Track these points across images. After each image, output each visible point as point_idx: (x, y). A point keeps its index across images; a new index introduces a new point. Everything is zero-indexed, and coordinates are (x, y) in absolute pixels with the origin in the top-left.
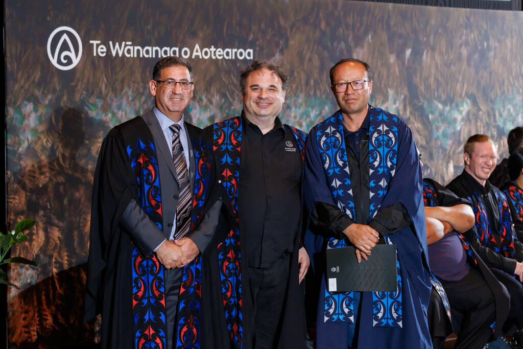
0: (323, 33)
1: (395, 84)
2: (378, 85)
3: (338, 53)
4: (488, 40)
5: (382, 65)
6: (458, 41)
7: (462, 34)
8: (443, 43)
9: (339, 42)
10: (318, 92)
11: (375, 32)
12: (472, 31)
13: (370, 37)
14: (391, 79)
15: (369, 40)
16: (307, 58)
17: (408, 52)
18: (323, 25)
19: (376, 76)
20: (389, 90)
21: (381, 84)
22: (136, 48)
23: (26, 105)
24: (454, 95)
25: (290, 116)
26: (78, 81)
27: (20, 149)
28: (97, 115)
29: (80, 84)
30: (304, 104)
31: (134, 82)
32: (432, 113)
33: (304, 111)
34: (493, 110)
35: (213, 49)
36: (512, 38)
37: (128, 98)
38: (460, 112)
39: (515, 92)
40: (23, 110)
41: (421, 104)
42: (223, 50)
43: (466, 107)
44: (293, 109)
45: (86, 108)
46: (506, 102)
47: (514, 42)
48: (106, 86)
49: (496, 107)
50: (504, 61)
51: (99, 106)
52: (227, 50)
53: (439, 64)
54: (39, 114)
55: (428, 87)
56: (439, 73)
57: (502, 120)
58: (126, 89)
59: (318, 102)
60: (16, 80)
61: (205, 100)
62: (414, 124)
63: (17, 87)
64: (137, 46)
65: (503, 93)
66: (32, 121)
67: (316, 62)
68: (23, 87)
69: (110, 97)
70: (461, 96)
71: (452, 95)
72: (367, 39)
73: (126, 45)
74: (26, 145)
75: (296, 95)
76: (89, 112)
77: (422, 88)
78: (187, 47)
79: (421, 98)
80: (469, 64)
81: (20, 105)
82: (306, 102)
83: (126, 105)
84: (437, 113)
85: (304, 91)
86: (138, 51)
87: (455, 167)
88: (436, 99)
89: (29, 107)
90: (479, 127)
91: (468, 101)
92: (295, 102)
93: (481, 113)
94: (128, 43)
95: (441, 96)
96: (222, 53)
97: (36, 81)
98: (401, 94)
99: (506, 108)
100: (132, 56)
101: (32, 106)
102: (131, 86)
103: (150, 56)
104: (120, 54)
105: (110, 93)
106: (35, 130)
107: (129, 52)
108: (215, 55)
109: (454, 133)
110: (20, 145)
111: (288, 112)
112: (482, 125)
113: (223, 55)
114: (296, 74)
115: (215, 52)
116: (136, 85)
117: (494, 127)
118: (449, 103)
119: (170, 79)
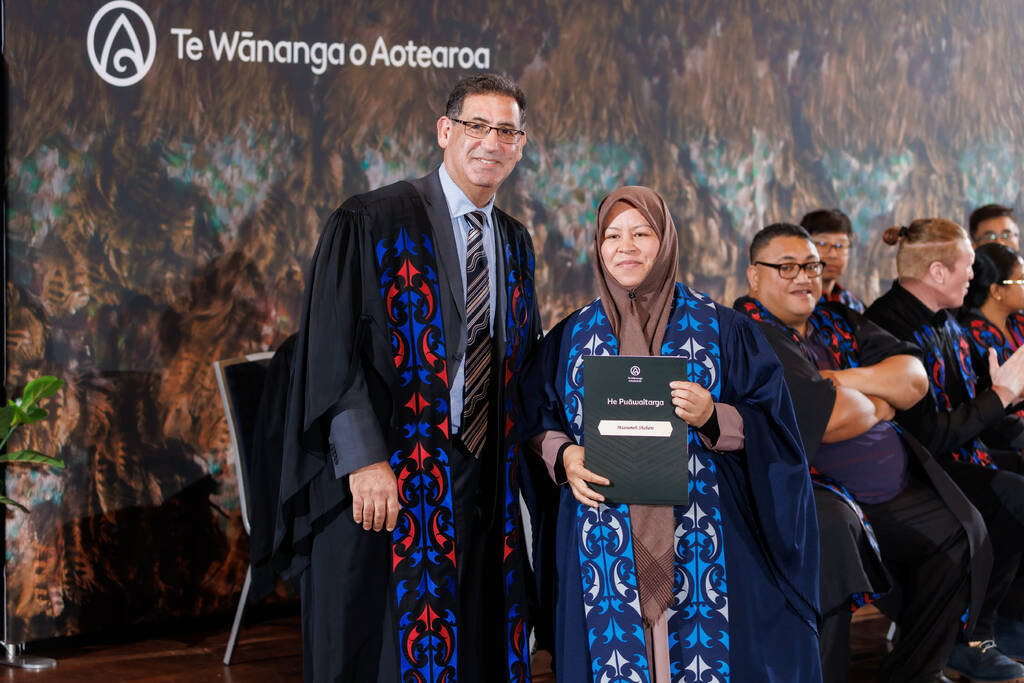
0: (627, 19)
1: (767, 119)
2: (734, 120)
3: (656, 59)
4: (948, 35)
5: (742, 82)
6: (891, 37)
7: (899, 23)
8: (861, 39)
9: (658, 36)
10: (616, 134)
11: (729, 18)
12: (918, 18)
13: (718, 26)
14: (758, 110)
15: (716, 32)
16: (595, 66)
17: (793, 57)
18: (627, 2)
19: (729, 103)
20: (755, 131)
21: (739, 118)
22: (262, 44)
23: (45, 154)
24: (882, 142)
25: (561, 180)
26: (147, 109)
27: (34, 240)
28: (184, 174)
29: (151, 113)
30: (588, 157)
31: (257, 111)
32: (839, 177)
33: (588, 171)
34: (958, 172)
35: (411, 47)
36: (996, 30)
37: (244, 142)
38: (894, 176)
39: (1000, 138)
40: (39, 164)
41: (817, 159)
42: (432, 50)
43: (905, 165)
44: (567, 166)
45: (162, 160)
46: (983, 158)
47: (1000, 38)
48: (202, 118)
49: (964, 166)
50: (980, 75)
51: (189, 157)
52: (439, 49)
53: (853, 81)
54: (70, 171)
55: (830, 125)
56: (854, 100)
57: (974, 192)
58: (241, 124)
59: (615, 152)
60: (25, 105)
61: (395, 148)
62: (803, 197)
63: (27, 118)
64: (263, 39)
65: (977, 139)
66: (57, 185)
67: (613, 75)
68: (38, 119)
69: (209, 140)
70: (895, 144)
71: (878, 142)
72: (712, 31)
73: (241, 39)
74: (43, 231)
75: (573, 139)
76: (169, 169)
77: (820, 128)
78: (360, 42)
79: (817, 146)
80: (911, 81)
81: (33, 155)
82: (592, 152)
83: (241, 156)
84: (848, 177)
85: (588, 131)
86: (265, 50)
87: (882, 283)
88: (847, 150)
89: (52, 158)
90: (930, 206)
91: (910, 154)
92: (571, 151)
93: (933, 177)
94: (246, 34)
95: (856, 143)
96: (428, 55)
97: (66, 106)
98: (779, 140)
99: (984, 168)
100: (253, 59)
101: (57, 156)
102: (251, 117)
103: (289, 61)
104: (230, 56)
105: (210, 132)
106: (62, 203)
107: (247, 50)
108: (415, 59)
109: (881, 218)
110: (32, 231)
111: (557, 172)
112: (936, 202)
113: (431, 59)
114: (573, 97)
115: (415, 53)
116: (261, 117)
117: (960, 205)
118: (871, 159)
119: (480, 119)
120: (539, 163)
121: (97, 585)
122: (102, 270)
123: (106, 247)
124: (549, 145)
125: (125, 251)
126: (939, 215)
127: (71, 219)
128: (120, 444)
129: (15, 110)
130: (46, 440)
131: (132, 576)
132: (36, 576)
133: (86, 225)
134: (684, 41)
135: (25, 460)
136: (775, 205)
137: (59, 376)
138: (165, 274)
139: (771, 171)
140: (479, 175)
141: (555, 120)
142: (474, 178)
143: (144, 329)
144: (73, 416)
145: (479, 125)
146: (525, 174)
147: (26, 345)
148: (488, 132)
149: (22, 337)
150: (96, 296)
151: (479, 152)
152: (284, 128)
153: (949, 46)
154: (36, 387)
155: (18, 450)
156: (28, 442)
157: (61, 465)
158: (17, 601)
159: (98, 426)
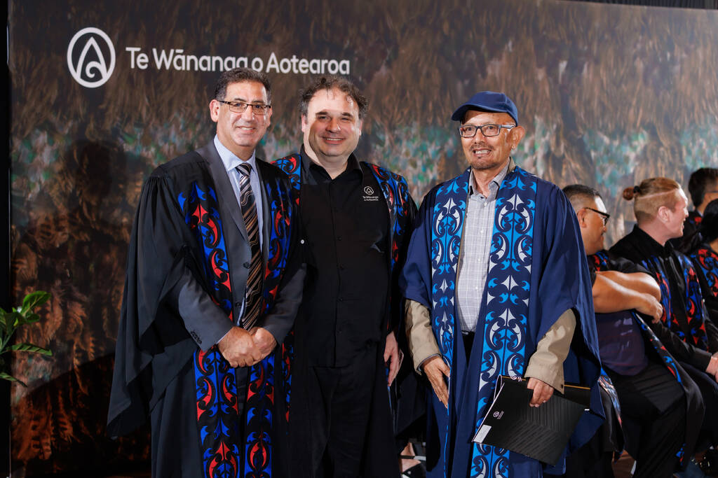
0: (446, 39)
1: (545, 109)
2: (522, 110)
3: (466, 67)
4: (672, 50)
5: (527, 83)
6: (631, 51)
7: (637, 41)
8: (611, 53)
9: (468, 51)
10: (439, 120)
11: (517, 38)
12: (650, 37)
13: (510, 44)
14: (539, 102)
15: (508, 48)
16: (424, 72)
17: (563, 65)
18: (446, 27)
19: (518, 98)
20: (536, 117)
21: (525, 109)
22: (189, 58)
23: (38, 136)
24: (625, 124)
25: (400, 153)
26: (109, 103)
27: (30, 196)
28: (135, 149)
29: (112, 106)
30: (419, 136)
31: (187, 105)
32: (595, 150)
33: (419, 146)
34: (679, 145)
35: (295, 60)
36: (705, 46)
37: (177, 127)
38: (634, 148)
39: (709, 121)
40: (33, 143)
41: (580, 136)
42: (309, 61)
43: (641, 141)
44: (404, 143)
45: (120, 140)
46: (696, 135)
47: (708, 52)
48: (148, 110)
49: (683, 141)
50: (694, 78)
51: (138, 137)
52: (314, 61)
53: (605, 82)
54: (55, 147)
55: (589, 114)
56: (605, 95)
57: (690, 159)
58: (175, 114)
59: (438, 133)
60: (24, 101)
61: (283, 130)
62: (570, 164)
63: (25, 110)
64: (190, 55)
65: (692, 122)
66: (46, 157)
67: (436, 78)
68: (33, 110)
69: (153, 125)
70: (634, 126)
71: (622, 124)
72: (506, 48)
73: (175, 54)
74: (37, 189)
75: (409, 124)
76: (125, 145)
77: (581, 114)
78: (259, 57)
79: (580, 128)
80: (645, 82)
81: (29, 135)
82: (421, 133)
83: (175, 137)
84: (602, 150)
85: (419, 118)
86: (192, 62)
87: (626, 223)
88: (601, 130)
89: (43, 138)
90: (659, 169)
91: (645, 133)
92: (407, 133)
93: (662, 149)
94: (179, 51)
95: (607, 126)
96: (307, 65)
97: (52, 102)
98: (553, 123)
99: (697, 142)
100: (184, 69)
101: (46, 137)
102: (183, 109)
103: (209, 69)
104: (168, 66)
105: (154, 120)
106: (49, 170)
107: (179, 63)
108: (297, 68)
109: (625, 177)
110: (29, 189)
111: (397, 146)
112: (664, 167)
113: (309, 68)
114: (408, 94)
115: (297, 64)
116: (189, 109)
117: (680, 168)
118: (618, 136)
119: (239, 99)
120: (384, 140)
121: (74, 437)
122: (77, 216)
123: (80, 201)
124: (392, 128)
125: (94, 203)
126: (665, 175)
127: (56, 181)
128: (91, 339)
129: (16, 105)
130: (39, 336)
131: (99, 431)
132: (32, 431)
133: (67, 184)
134: (486, 55)
135: (24, 350)
136: (550, 169)
137: (48, 291)
138: (122, 219)
139: (548, 145)
140: (242, 139)
141: (396, 110)
142: (238, 141)
143: (108, 258)
144: (58, 319)
145: (239, 104)
146: (375, 148)
147: (25, 269)
148: (246, 108)
149: (22, 263)
150: (74, 235)
151: (241, 123)
152: (205, 117)
153: (673, 58)
154: (32, 299)
155: (19, 344)
156: (26, 337)
157: (50, 353)
158: (19, 449)
159: (75, 325)
